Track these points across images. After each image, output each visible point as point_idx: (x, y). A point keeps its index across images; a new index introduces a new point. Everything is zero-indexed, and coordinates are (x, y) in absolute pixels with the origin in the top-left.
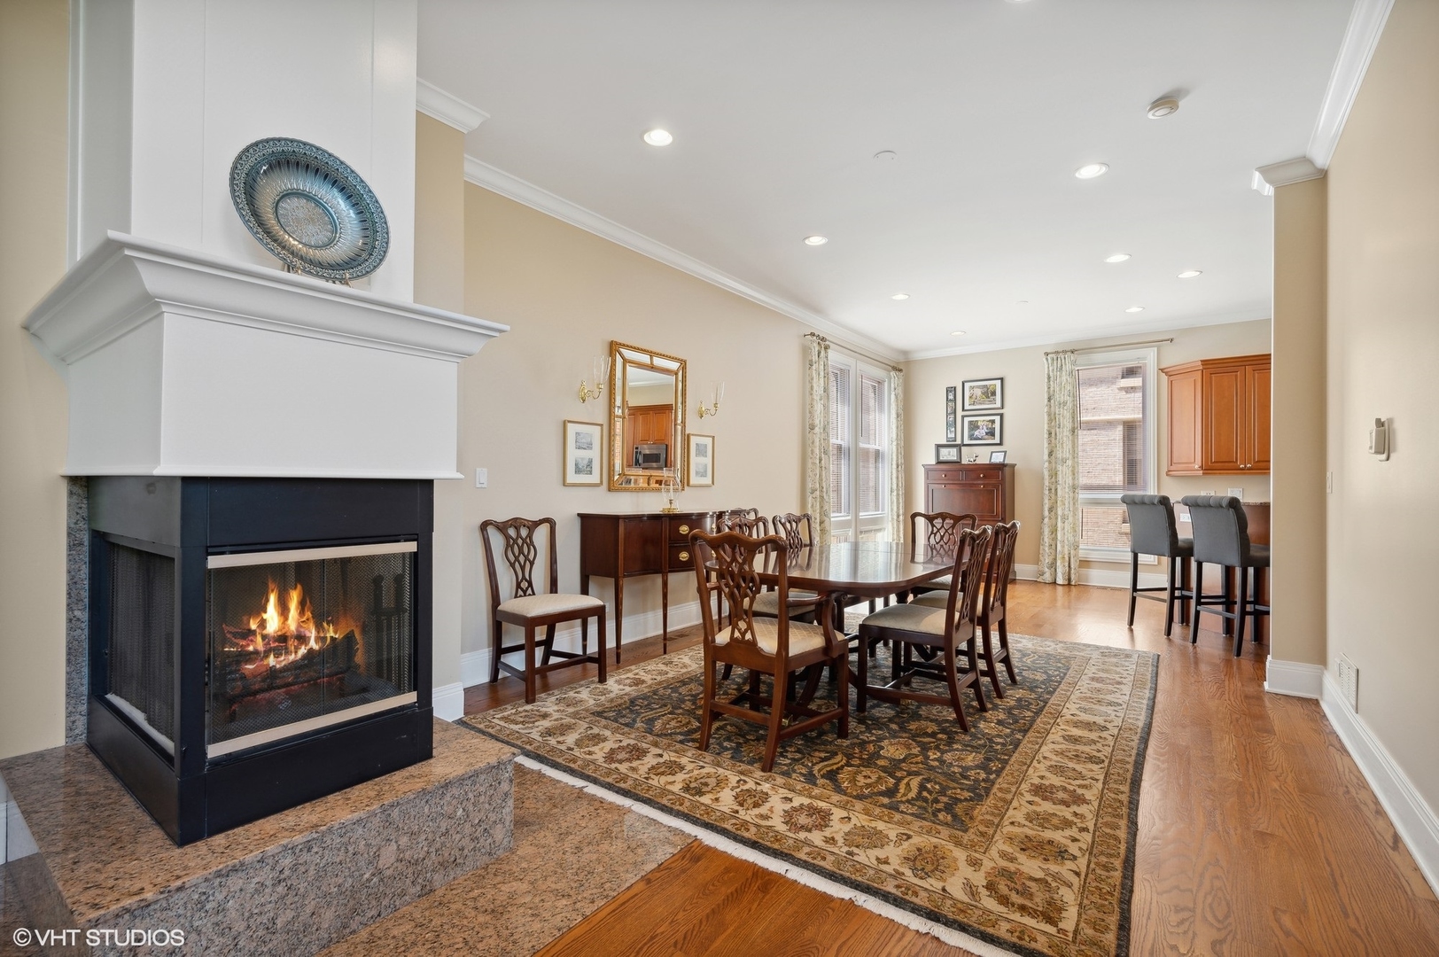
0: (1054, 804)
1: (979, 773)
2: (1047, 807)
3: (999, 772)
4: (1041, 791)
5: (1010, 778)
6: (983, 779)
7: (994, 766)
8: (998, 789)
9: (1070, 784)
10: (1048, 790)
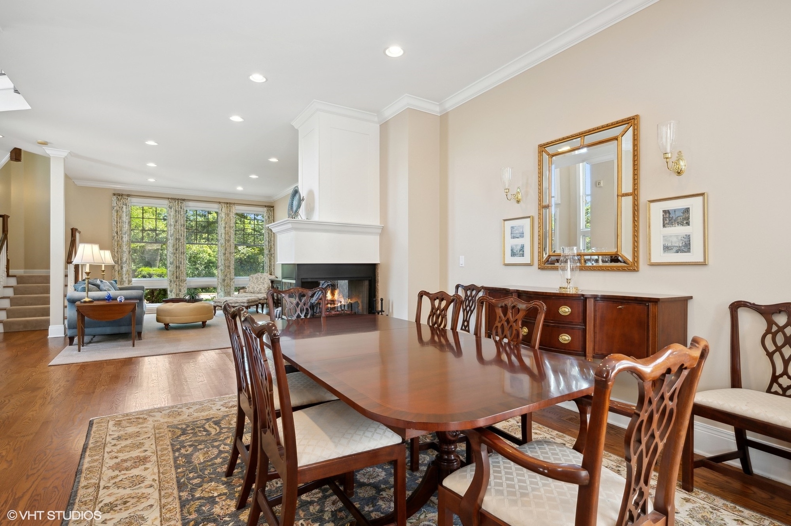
0: (131, 457)
1: (187, 451)
2: (136, 453)
3: (175, 459)
4: (143, 460)
5: (167, 458)
6: (180, 449)
7: (181, 461)
8: (168, 449)
9: (125, 474)
10: (138, 464)
